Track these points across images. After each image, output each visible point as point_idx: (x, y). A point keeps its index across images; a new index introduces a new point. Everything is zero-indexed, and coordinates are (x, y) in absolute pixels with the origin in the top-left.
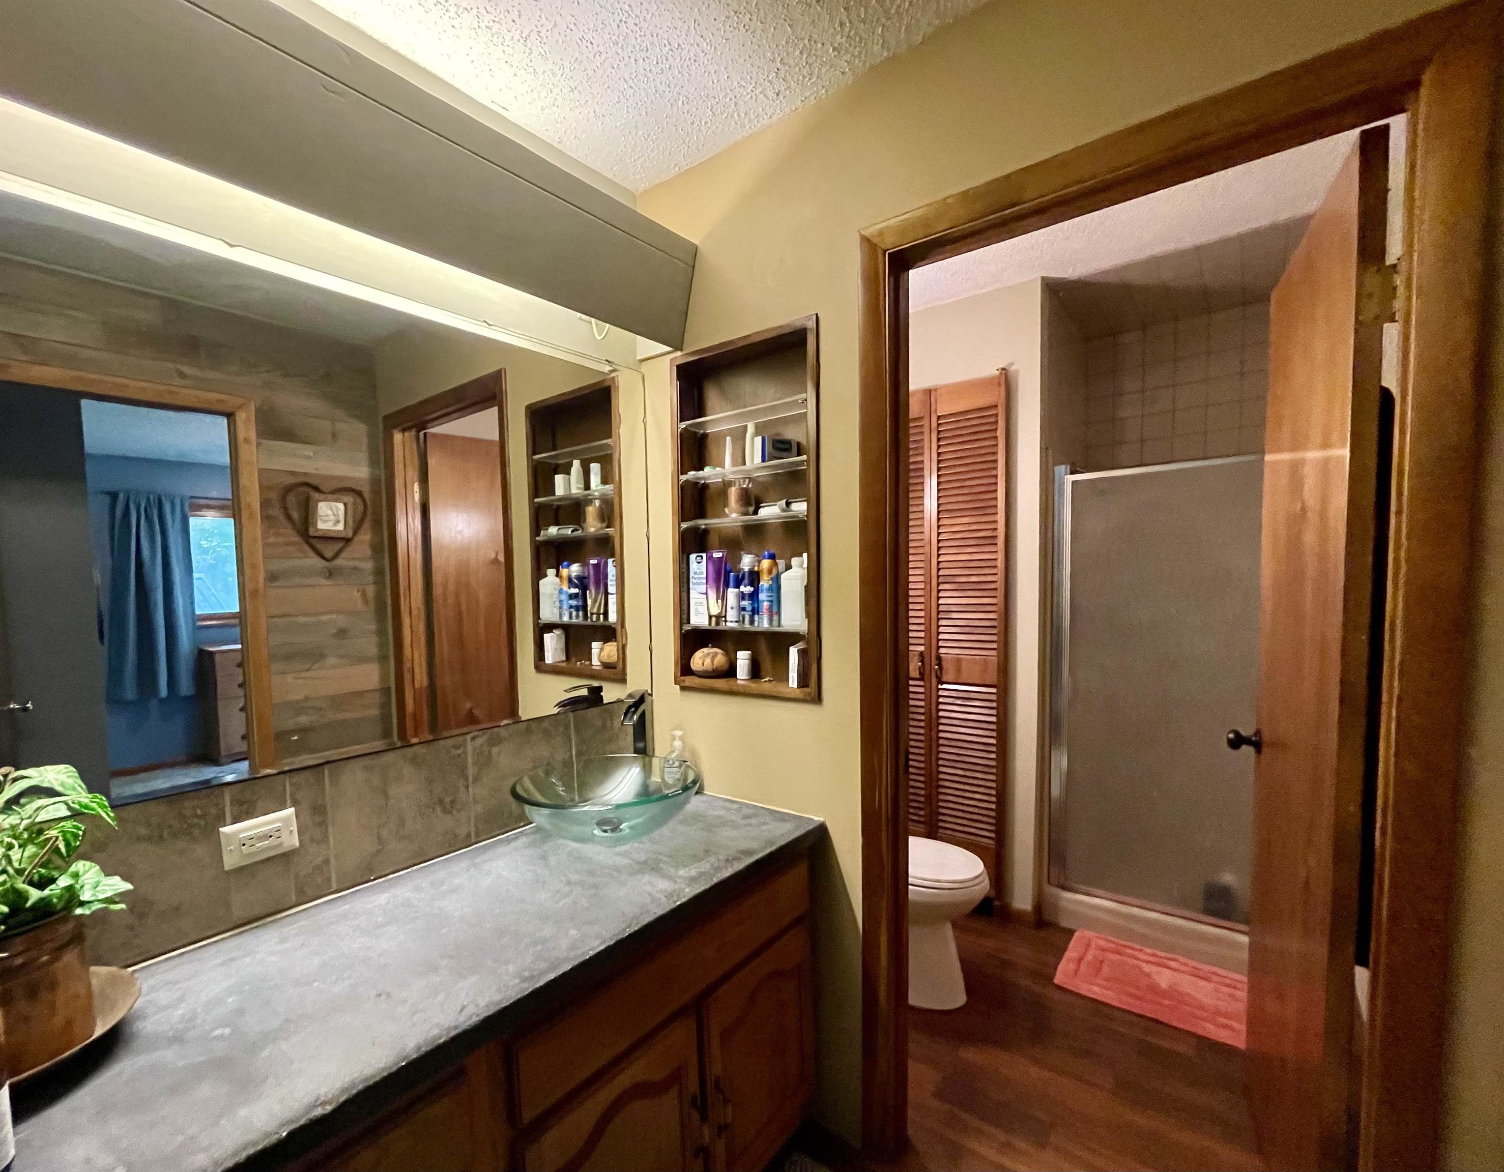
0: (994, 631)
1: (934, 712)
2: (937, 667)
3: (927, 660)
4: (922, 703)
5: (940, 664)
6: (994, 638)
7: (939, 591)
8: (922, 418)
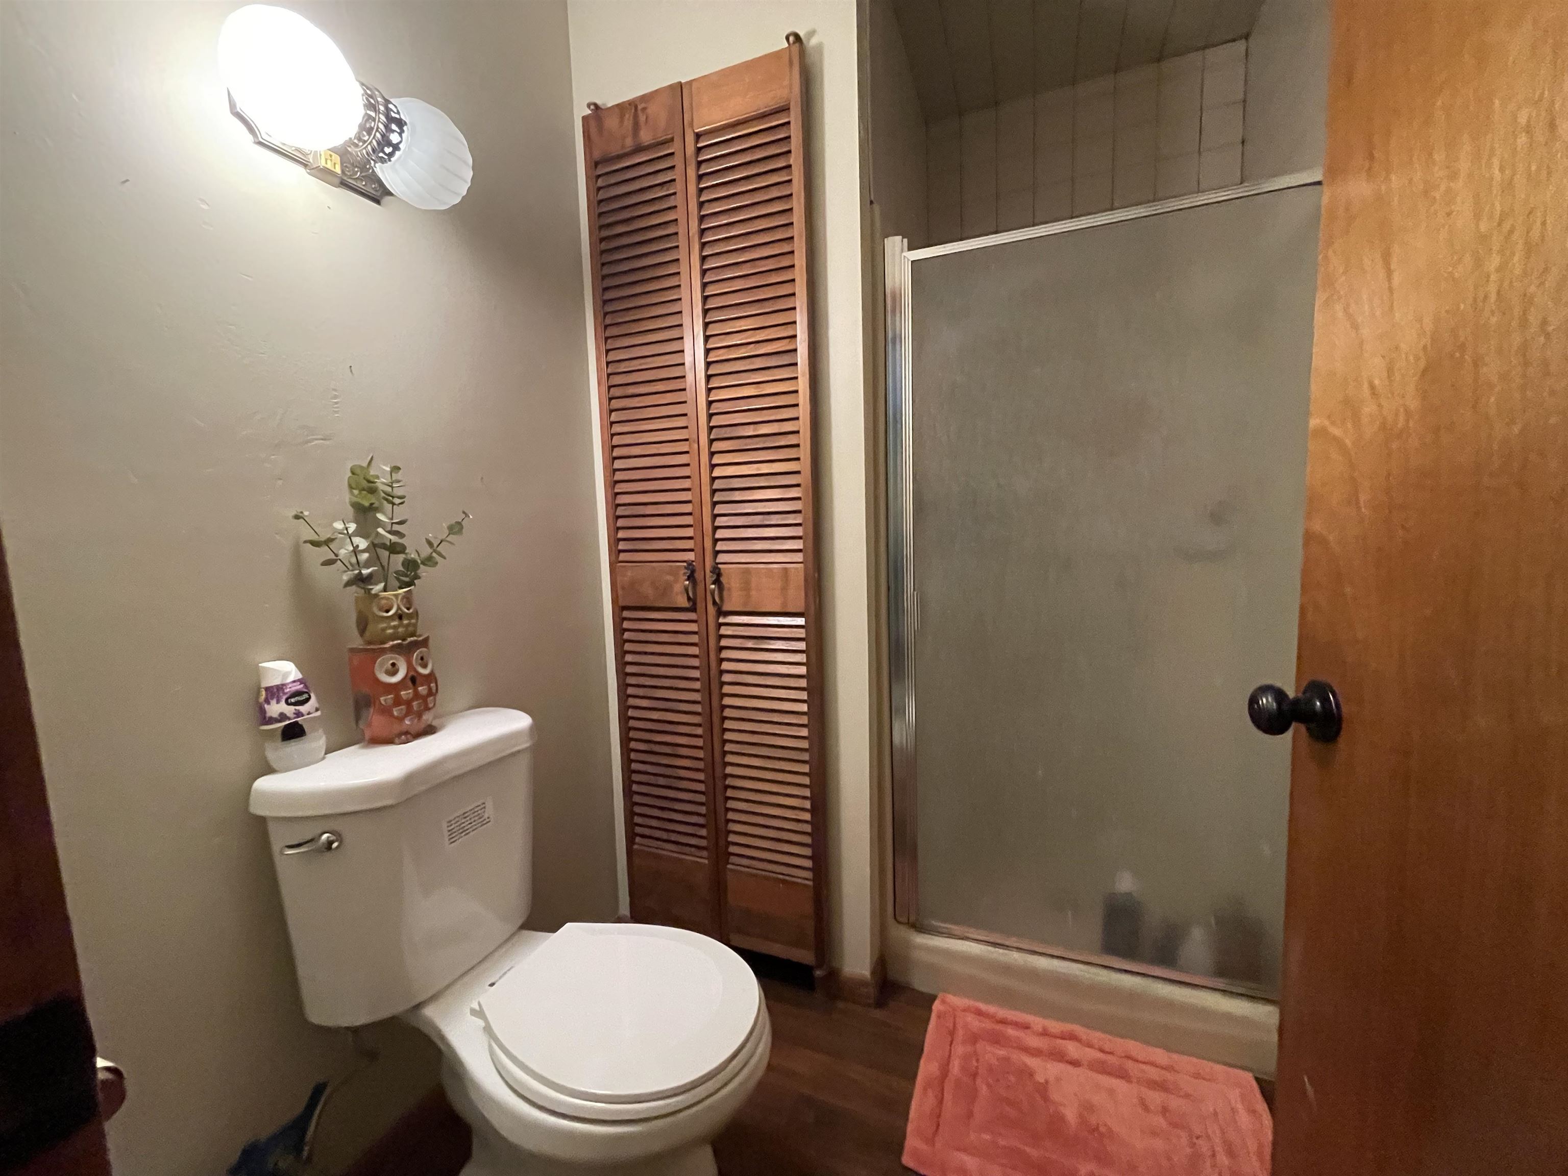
0: (798, 519)
1: (713, 664)
2: (713, 586)
3: (699, 575)
4: (695, 650)
5: (717, 582)
6: (798, 532)
7: (712, 454)
8: (672, 140)
